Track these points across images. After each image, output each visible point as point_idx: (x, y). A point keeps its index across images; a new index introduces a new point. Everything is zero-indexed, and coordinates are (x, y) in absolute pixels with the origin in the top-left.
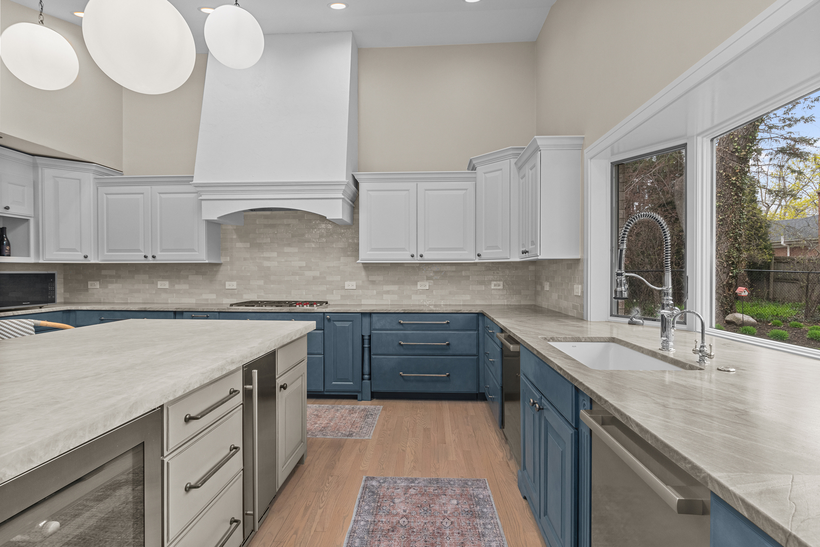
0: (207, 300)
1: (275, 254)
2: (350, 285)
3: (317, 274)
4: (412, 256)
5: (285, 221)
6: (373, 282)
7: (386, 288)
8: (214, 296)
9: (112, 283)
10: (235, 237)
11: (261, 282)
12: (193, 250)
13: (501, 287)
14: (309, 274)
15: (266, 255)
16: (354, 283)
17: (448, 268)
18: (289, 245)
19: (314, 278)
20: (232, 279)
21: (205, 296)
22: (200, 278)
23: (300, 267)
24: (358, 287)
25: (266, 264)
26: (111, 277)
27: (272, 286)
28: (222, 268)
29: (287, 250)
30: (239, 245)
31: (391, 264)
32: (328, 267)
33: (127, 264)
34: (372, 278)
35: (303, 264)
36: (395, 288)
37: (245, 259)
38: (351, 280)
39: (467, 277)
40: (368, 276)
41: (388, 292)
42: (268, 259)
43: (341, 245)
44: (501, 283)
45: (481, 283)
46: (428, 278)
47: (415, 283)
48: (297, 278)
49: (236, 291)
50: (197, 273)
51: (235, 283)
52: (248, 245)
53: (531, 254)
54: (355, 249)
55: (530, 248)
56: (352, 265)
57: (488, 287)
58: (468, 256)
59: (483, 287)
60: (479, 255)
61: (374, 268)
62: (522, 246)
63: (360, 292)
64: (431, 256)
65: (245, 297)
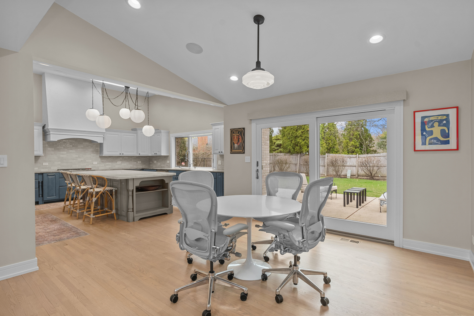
1: (66, 153)
2: (95, 163)
3: (83, 160)
4: (120, 154)
6: (103, 162)
7: (107, 163)
8: (37, 168)
10: (47, 146)
11: (60, 163)
12: (37, 151)
13: (141, 162)
14: (79, 159)
15: (61, 153)
16: (97, 162)
17: (126, 158)
18: (71, 149)
19: (81, 161)
20: (45, 162)
23: (76, 157)
24: (98, 164)
25: (61, 156)
27: (64, 164)
28: (42, 157)
29: (71, 151)
30: (49, 149)
31: (109, 156)
32: (87, 157)
34: (102, 161)
36: (110, 163)
37: (52, 154)
38: (95, 161)
39: (131, 160)
40: (101, 160)
41: (107, 165)
42: (63, 154)
43: (91, 150)
44: (141, 161)
45: (135, 161)
46: (120, 161)
48: (75, 161)
49: (48, 166)
51: (47, 163)
52: (53, 149)
53: (158, 154)
54: (97, 151)
55: (157, 153)
56: (96, 156)
57: (137, 163)
58: (135, 154)
59: (136, 163)
60: (139, 154)
61: (102, 158)
62: (153, 152)
63: (99, 165)
64: (126, 154)
65: (52, 168)
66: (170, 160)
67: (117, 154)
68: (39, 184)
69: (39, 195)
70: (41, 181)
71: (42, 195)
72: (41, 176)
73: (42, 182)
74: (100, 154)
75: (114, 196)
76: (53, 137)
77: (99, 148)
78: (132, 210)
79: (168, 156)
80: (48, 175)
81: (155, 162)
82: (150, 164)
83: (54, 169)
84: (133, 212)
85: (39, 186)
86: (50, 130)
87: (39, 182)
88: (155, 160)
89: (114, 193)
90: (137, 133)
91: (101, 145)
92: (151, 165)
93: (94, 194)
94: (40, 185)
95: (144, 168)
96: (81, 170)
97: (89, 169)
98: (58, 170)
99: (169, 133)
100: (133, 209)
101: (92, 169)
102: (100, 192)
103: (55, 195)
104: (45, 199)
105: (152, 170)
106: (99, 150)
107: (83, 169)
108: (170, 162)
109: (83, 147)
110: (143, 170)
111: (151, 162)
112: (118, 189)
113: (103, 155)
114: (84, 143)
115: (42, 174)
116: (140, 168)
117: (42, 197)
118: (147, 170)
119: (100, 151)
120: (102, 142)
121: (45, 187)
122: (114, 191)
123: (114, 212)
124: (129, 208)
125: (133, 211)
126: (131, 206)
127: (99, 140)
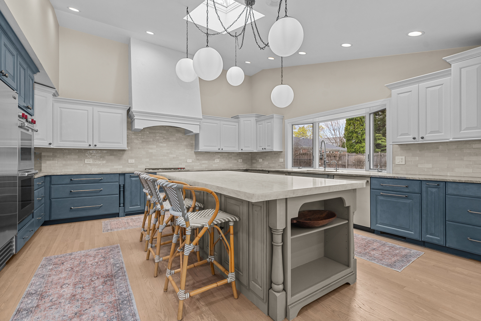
0: (117, 169)
1: (155, 147)
2: (189, 161)
3: (175, 156)
4: (219, 149)
5: (160, 131)
6: (198, 159)
7: (203, 162)
8: (121, 167)
9: (50, 160)
10: (133, 137)
11: (148, 160)
12: (119, 143)
13: (242, 161)
14: (171, 156)
15: (150, 146)
16: (191, 160)
18: (162, 142)
19: (174, 158)
20: (132, 158)
21: (115, 167)
22: (112, 157)
23: (167, 153)
24: (193, 161)
25: (150, 151)
26: (48, 156)
27: (153, 161)
28: (126, 152)
29: (161, 144)
30: (136, 141)
32: (180, 153)
33: (62, 149)
34: (197, 158)
35: (169, 151)
36: (206, 162)
37: (139, 148)
38: (190, 159)
39: (231, 158)
40: (196, 157)
41: (204, 164)
42: (152, 149)
43: (185, 143)
45: (235, 160)
46: (218, 158)
47: (214, 160)
48: (166, 158)
49: (134, 164)
50: (111, 155)
51: (133, 160)
52: (141, 141)
53: (268, 149)
54: (191, 146)
55: (267, 147)
56: (190, 152)
57: (238, 161)
58: (237, 150)
59: (236, 161)
60: (242, 150)
61: (199, 154)
62: (260, 147)
63: (193, 164)
64: (226, 149)
65: (139, 167)
66: (284, 158)
67: (215, 149)
68: (120, 188)
69: (120, 204)
70: (122, 184)
71: (124, 204)
72: (122, 178)
73: (124, 185)
74: (195, 149)
75: (232, 237)
76: (138, 125)
77: (194, 142)
78: (281, 287)
79: (281, 152)
80: (131, 177)
81: (261, 160)
82: (252, 163)
83: (141, 168)
84: (284, 293)
85: (120, 191)
86: (134, 113)
87: (120, 185)
88: (260, 158)
89: (232, 231)
90: (238, 122)
91: (196, 136)
92: (255, 165)
93: (188, 233)
94: (122, 190)
95: (248, 168)
96: (172, 170)
97: (182, 168)
98: (146, 169)
99: (283, 119)
100: (284, 283)
101: (187, 169)
102: (202, 228)
103: (139, 204)
104: (126, 210)
105: (260, 171)
106: (194, 144)
107: (174, 169)
108: (284, 161)
109: (175, 139)
110: (246, 170)
111: (254, 161)
112: (240, 219)
113: (199, 151)
114: (176, 134)
115: (124, 174)
116: (244, 169)
117: (124, 206)
118: (252, 171)
119: (195, 146)
120: (198, 132)
121: (127, 194)
122: (231, 224)
123: (231, 278)
124: (273, 280)
125: (284, 289)
126: (278, 276)
127: (195, 130)
